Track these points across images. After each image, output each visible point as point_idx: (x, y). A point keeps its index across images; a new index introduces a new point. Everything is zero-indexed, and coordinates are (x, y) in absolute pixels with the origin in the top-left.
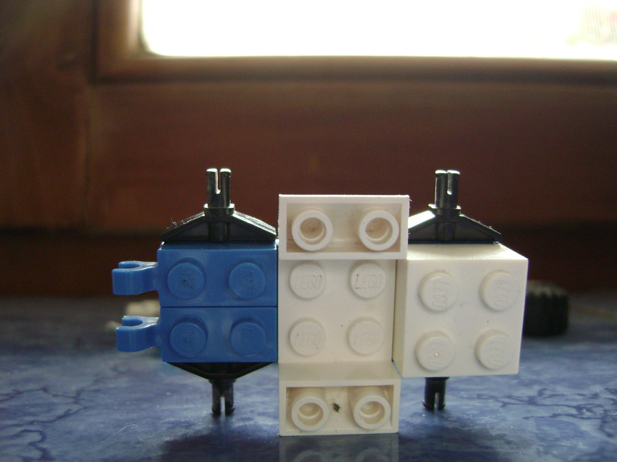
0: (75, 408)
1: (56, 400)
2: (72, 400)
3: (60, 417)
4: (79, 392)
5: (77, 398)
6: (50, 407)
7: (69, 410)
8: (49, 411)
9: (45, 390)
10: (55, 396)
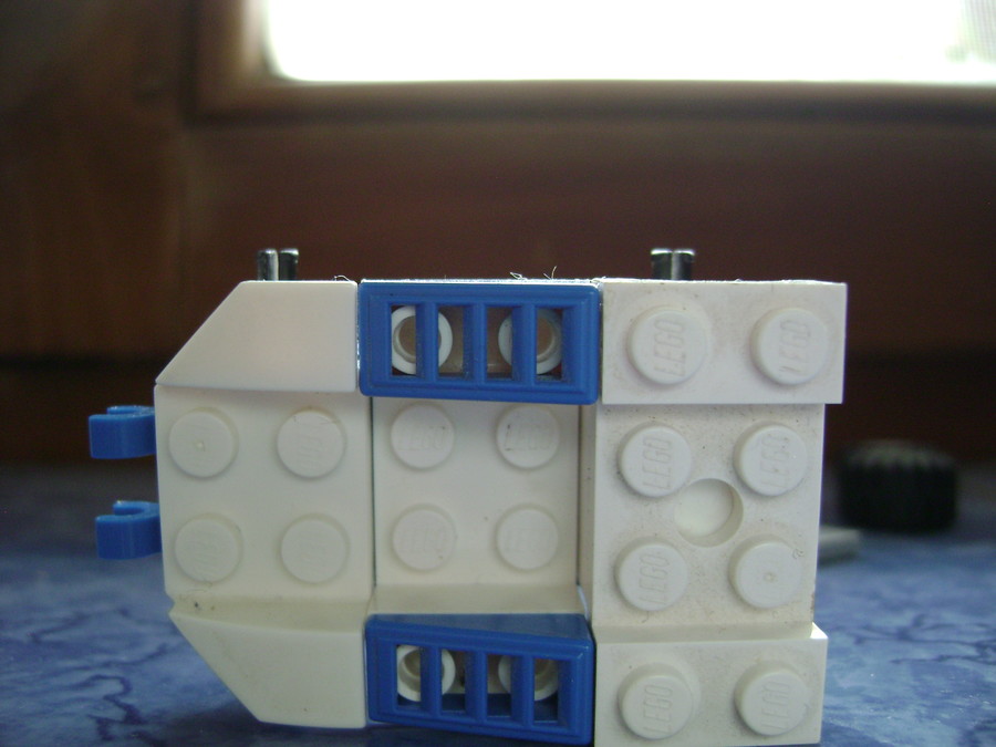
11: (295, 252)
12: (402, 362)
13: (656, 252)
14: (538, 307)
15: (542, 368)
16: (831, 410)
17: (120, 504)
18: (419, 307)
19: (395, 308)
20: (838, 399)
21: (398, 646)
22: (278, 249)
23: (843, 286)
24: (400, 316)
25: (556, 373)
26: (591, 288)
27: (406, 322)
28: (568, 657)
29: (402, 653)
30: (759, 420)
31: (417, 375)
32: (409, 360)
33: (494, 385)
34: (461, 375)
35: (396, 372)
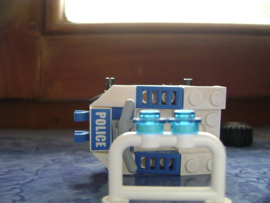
0: (36, 178)
1: (27, 174)
2: (35, 174)
3: (29, 182)
4: (37, 171)
5: (36, 173)
6: (25, 177)
7: (33, 179)
8: (24, 179)
9: (22, 170)
10: (27, 172)
11: (114, 78)
12: (144, 102)
13: (185, 79)
14: (172, 91)
15: (172, 101)
16: (222, 110)
17: (76, 131)
18: (148, 91)
19: (143, 91)
20: (224, 108)
21: (142, 157)
22: (110, 78)
23: (226, 87)
24: (144, 92)
25: (174, 103)
26: (181, 88)
27: (145, 94)
28: (176, 157)
29: (142, 158)
30: (210, 112)
31: (147, 104)
32: (145, 101)
33: (163, 106)
34: (156, 104)
35: (143, 104)
